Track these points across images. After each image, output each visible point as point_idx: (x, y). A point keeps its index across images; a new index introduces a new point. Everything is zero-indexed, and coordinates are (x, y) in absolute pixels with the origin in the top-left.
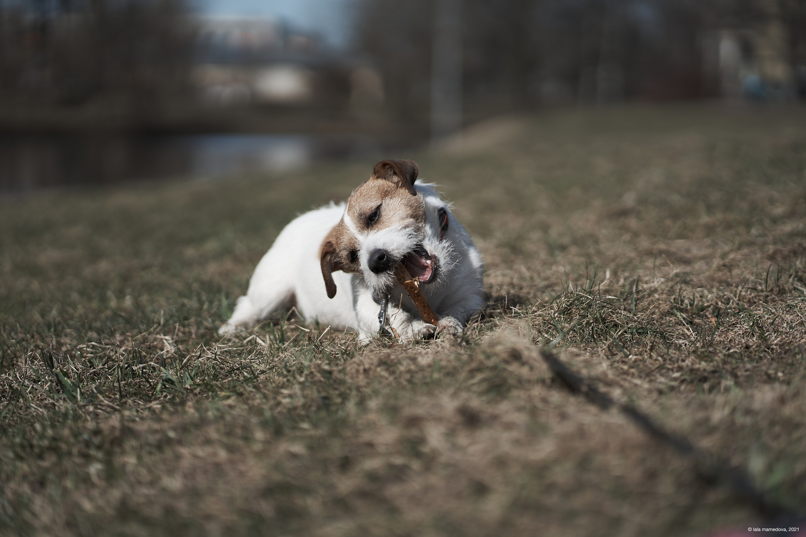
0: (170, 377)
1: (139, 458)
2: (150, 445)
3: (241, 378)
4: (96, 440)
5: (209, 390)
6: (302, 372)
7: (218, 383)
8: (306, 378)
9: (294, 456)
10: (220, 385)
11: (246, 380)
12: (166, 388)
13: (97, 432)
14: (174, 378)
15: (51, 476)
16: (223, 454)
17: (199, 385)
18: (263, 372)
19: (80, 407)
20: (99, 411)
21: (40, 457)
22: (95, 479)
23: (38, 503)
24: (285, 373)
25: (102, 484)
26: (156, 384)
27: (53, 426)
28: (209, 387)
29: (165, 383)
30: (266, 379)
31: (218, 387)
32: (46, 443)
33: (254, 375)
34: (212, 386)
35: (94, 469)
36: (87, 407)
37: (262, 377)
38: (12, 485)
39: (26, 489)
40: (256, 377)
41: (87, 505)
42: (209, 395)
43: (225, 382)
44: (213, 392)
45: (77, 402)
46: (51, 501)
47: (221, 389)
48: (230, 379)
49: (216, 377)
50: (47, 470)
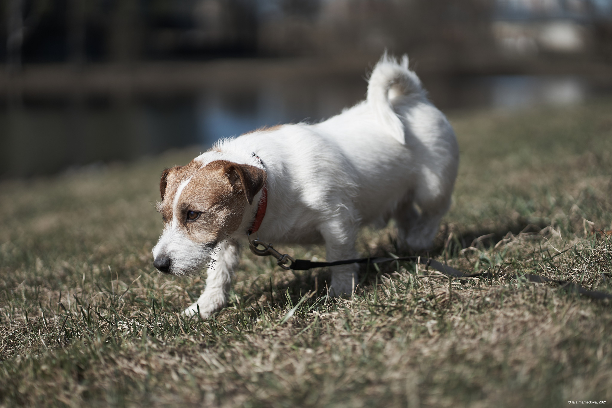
0: (485, 257)
1: (464, 317)
2: (472, 307)
3: (540, 259)
4: (432, 303)
5: (515, 268)
6: (589, 255)
7: (522, 262)
8: (591, 260)
9: (584, 318)
10: (524, 264)
11: (544, 260)
12: (482, 265)
13: (431, 297)
14: (489, 258)
15: (398, 329)
16: (528, 316)
17: (508, 264)
18: (558, 254)
19: (418, 279)
20: (432, 281)
21: (389, 314)
22: (430, 331)
23: (389, 347)
24: (575, 255)
25: (437, 335)
26: (475, 263)
27: (398, 292)
28: (515, 265)
29: (482, 261)
30: (560, 260)
31: (522, 265)
32: (394, 304)
33: (550, 256)
34: (518, 265)
35: (430, 324)
36: (423, 279)
37: (557, 258)
38: (370, 334)
39: (379, 338)
40: (552, 259)
41: (426, 351)
42: (515, 271)
43: (528, 262)
44: (518, 269)
45: (416, 274)
46: (399, 347)
47: (525, 267)
48: (532, 259)
49: (520, 258)
50: (395, 324)
